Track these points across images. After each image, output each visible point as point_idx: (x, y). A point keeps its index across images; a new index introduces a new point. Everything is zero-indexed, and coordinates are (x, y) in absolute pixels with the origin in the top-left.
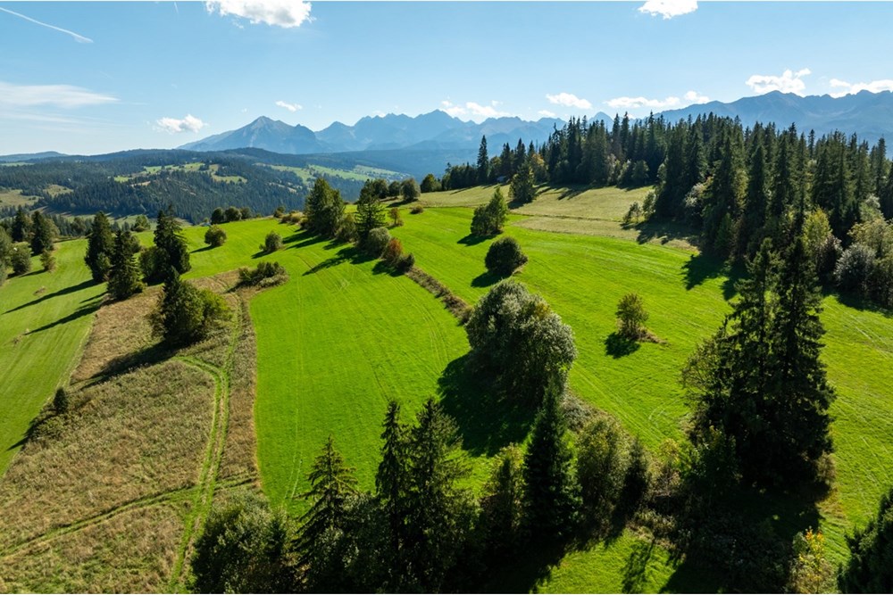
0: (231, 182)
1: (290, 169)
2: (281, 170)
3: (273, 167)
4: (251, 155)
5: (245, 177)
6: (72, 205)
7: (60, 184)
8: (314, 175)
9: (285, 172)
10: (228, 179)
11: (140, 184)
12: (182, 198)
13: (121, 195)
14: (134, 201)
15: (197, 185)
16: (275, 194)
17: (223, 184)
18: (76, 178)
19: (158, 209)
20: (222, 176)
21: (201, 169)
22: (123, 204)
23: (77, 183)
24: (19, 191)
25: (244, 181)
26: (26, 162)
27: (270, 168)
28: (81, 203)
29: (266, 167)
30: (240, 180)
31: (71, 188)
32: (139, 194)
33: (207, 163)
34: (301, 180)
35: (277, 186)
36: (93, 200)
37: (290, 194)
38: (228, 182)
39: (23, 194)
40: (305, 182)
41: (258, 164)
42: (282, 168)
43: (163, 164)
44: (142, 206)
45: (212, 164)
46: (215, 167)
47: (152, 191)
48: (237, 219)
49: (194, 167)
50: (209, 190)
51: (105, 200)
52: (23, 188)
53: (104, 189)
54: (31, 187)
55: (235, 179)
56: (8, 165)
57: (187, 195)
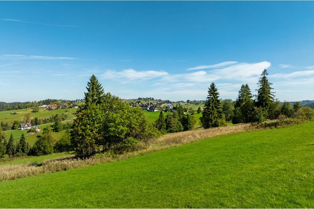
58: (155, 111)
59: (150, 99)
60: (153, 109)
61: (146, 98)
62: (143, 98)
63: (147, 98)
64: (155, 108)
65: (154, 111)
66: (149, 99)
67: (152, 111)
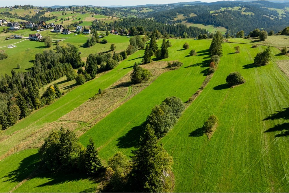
0: (248, 14)
1: (276, 9)
2: (271, 10)
3: (268, 8)
4: (262, 3)
5: (254, 13)
6: (194, 20)
7: (194, 13)
8: (286, 12)
9: (273, 11)
10: (247, 14)
11: (215, 14)
12: (228, 20)
13: (208, 18)
14: (212, 20)
15: (235, 15)
16: (264, 20)
17: (245, 15)
18: (199, 11)
19: (218, 23)
20: (246, 12)
21: (239, 9)
22: (208, 21)
23: (199, 13)
24: (183, 15)
25: (253, 14)
26: (190, 5)
27: (267, 9)
28: (197, 20)
29: (266, 9)
30: (252, 14)
31: (197, 14)
32: (214, 18)
33: (242, 7)
34: (279, 14)
35: (266, 17)
36: (200, 19)
37: (270, 20)
38: (247, 15)
39: (184, 16)
40: (280, 15)
41: (263, 7)
42: (272, 9)
43: (227, 7)
44: (213, 22)
45: (244, 7)
46: (244, 9)
47: (218, 17)
48: (206, 38)
49: (236, 8)
50: (238, 17)
51: (203, 19)
52: (184, 14)
53: (204, 16)
54: (186, 14)
55: (250, 13)
56: (185, 6)
57: (230, 19)
58: (69, 33)
59: (29, 6)
60: (67, 32)
61: (23, 5)
62: (20, 6)
63: (25, 6)
64: (68, 31)
65: (67, 34)
66: (27, 6)
67: (66, 34)
